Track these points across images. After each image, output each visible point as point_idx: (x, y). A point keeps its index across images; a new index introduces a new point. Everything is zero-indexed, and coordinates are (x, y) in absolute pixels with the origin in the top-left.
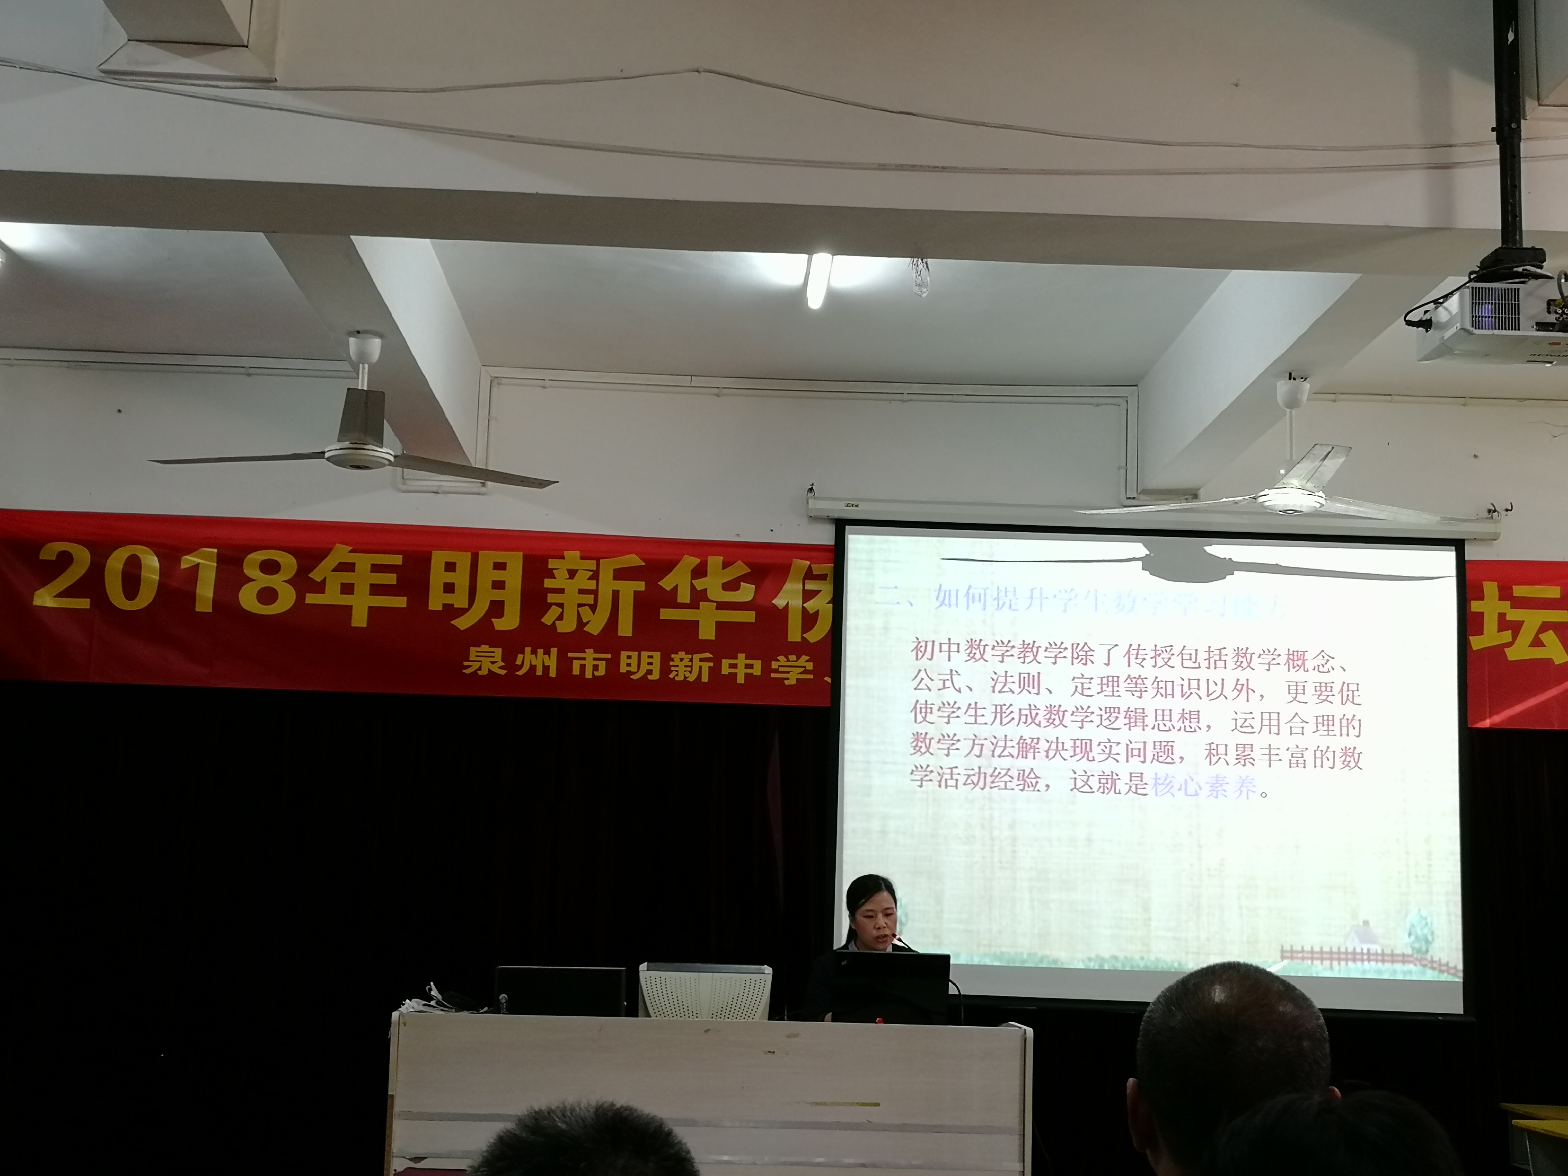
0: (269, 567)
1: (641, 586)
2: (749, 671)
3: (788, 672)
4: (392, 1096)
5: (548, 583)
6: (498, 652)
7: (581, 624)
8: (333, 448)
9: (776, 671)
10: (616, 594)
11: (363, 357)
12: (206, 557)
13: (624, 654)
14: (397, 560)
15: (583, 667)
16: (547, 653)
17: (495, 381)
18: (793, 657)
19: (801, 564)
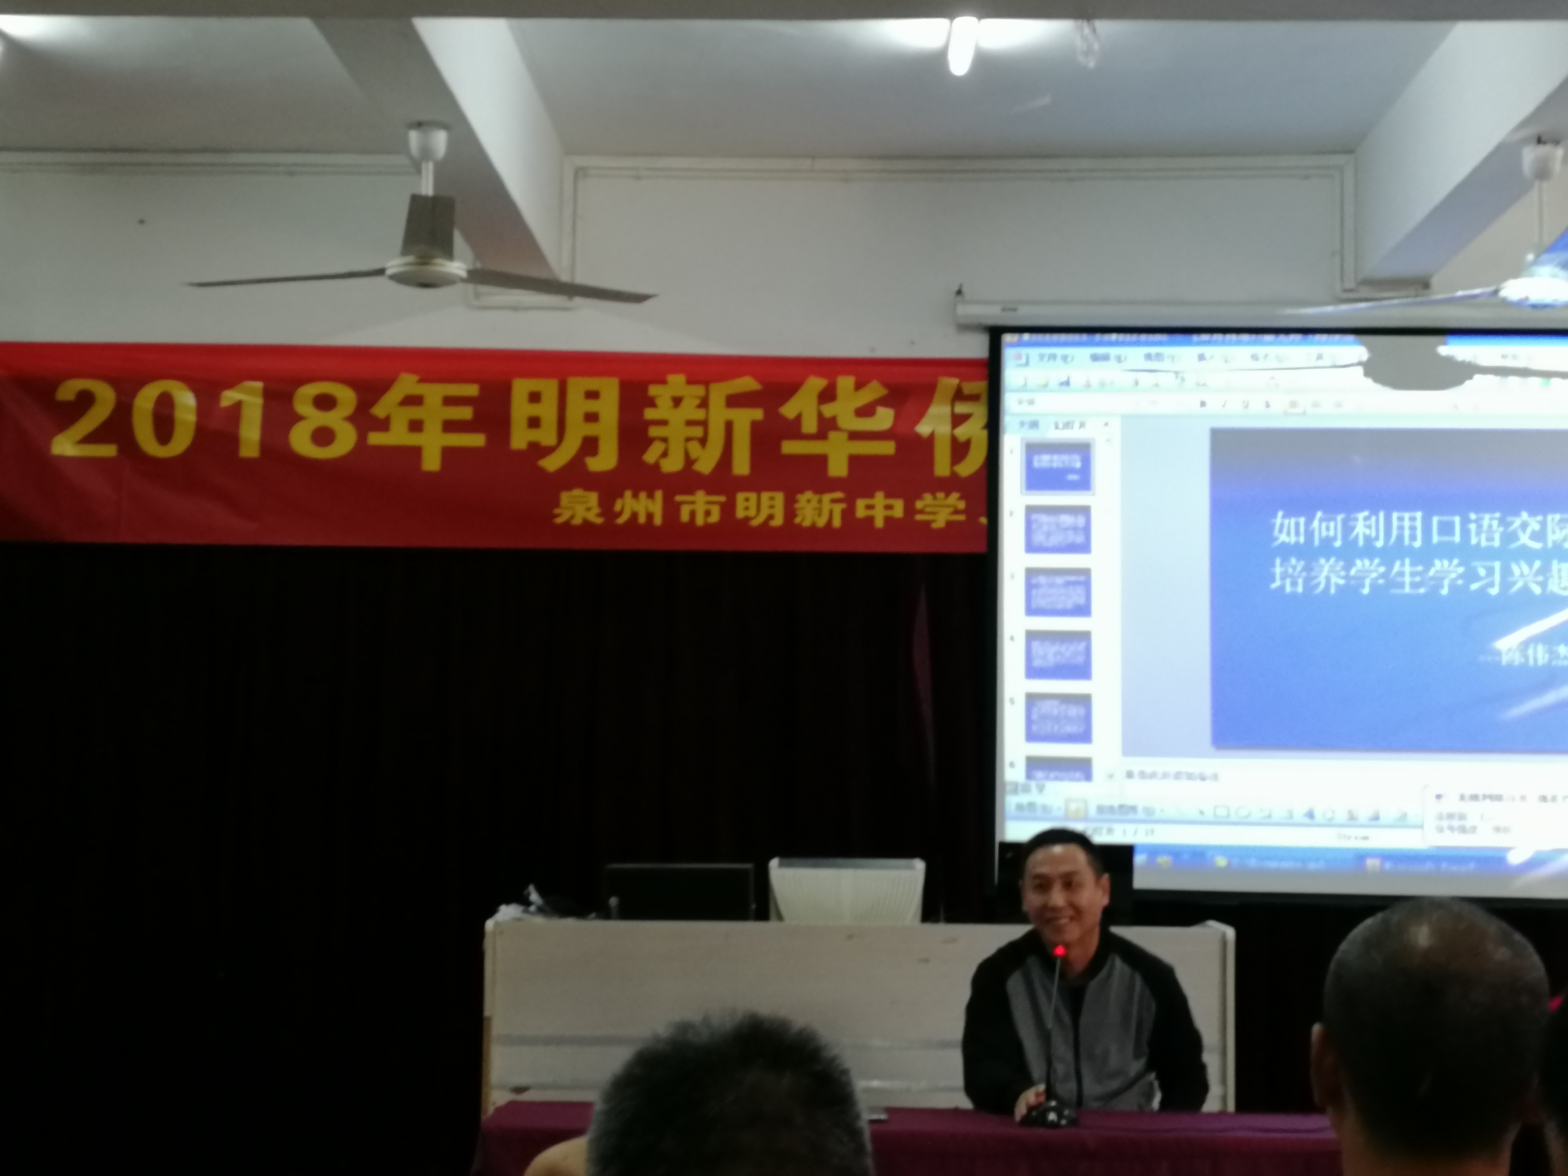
0: (325, 403)
1: (758, 414)
2: (889, 513)
3: (934, 513)
4: (489, 1019)
5: (650, 414)
6: (593, 498)
7: (689, 462)
8: (395, 264)
9: (921, 512)
10: (729, 426)
11: (426, 153)
12: (251, 392)
13: (740, 497)
14: (472, 390)
15: (693, 514)
16: (651, 496)
17: (580, 173)
18: (940, 495)
19: (948, 383)
